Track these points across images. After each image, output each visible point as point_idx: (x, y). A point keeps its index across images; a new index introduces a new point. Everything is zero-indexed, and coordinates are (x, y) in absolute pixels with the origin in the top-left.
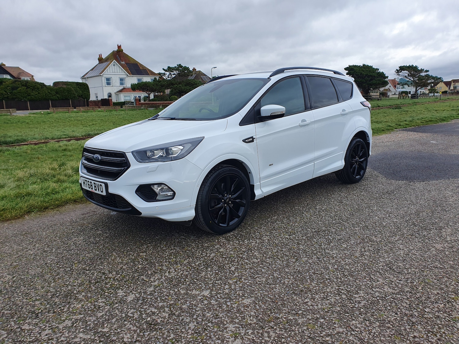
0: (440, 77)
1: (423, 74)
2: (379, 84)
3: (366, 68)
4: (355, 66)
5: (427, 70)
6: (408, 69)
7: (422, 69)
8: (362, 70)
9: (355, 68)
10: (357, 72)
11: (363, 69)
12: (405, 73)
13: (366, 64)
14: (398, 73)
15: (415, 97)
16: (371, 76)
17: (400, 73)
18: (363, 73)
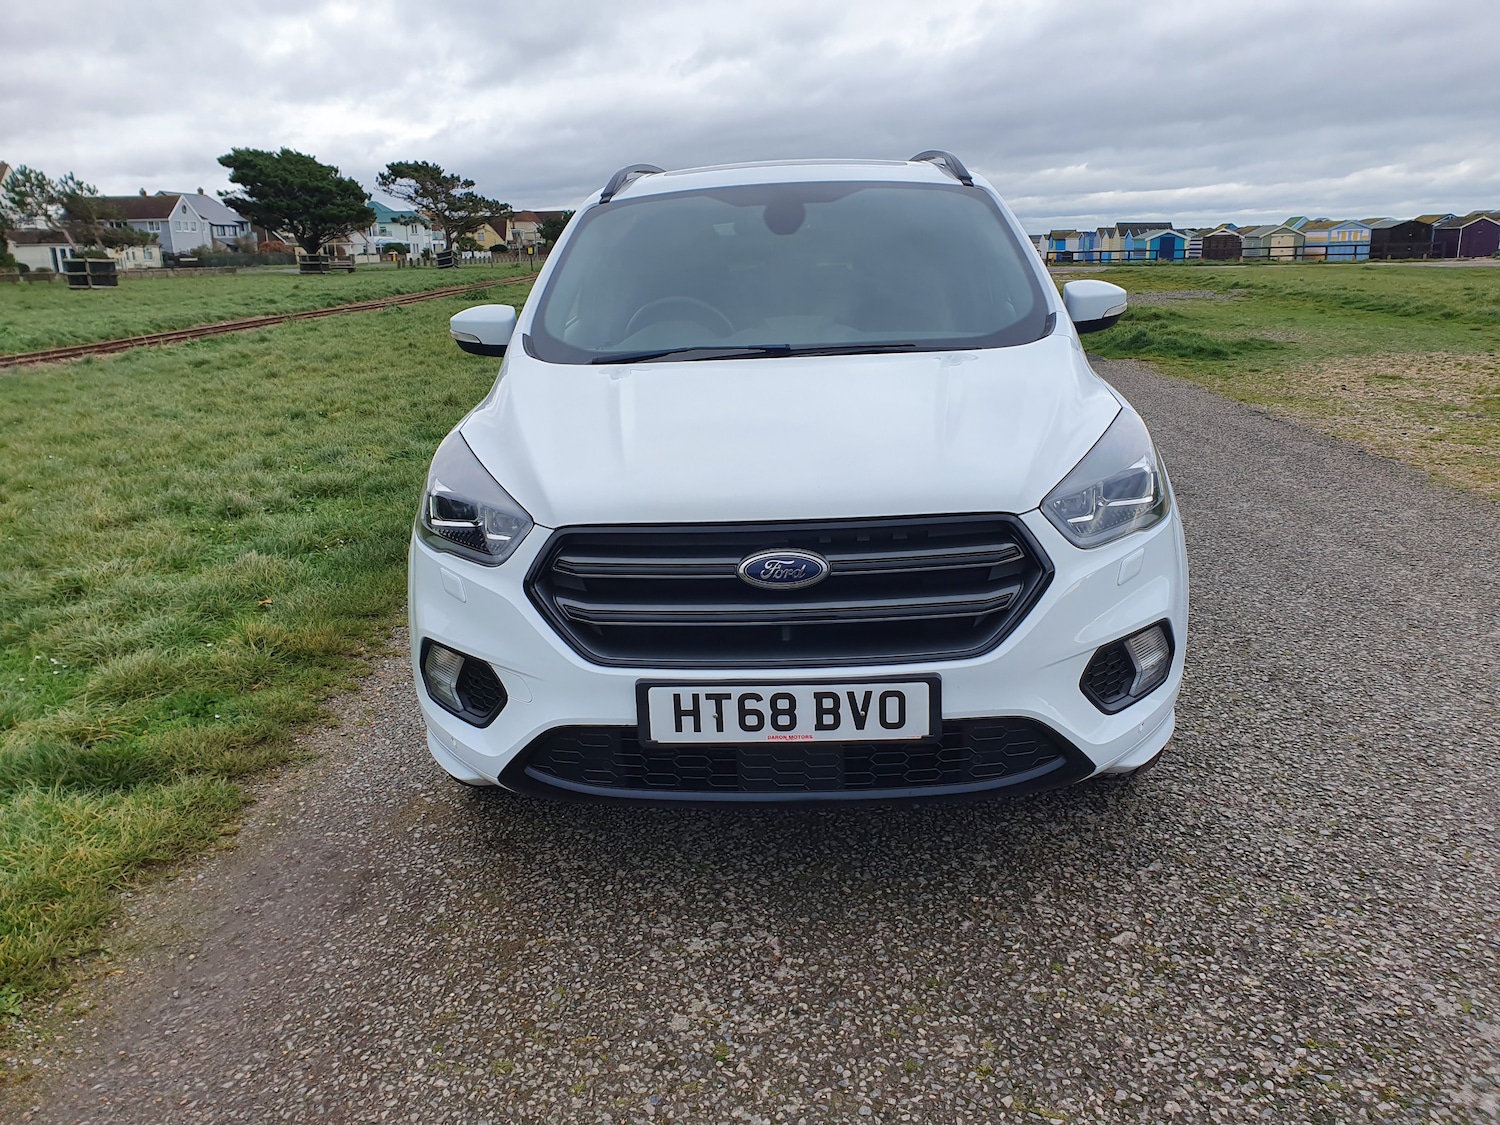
0: (503, 203)
1: (458, 192)
2: (348, 218)
3: (292, 161)
4: (257, 154)
5: (469, 180)
6: (416, 174)
7: (455, 175)
8: (285, 169)
9: (260, 161)
10: (268, 176)
11: (288, 166)
12: (407, 185)
13: (292, 149)
14: (385, 184)
15: (449, 261)
16: (318, 189)
17: (392, 186)
18: (291, 178)
